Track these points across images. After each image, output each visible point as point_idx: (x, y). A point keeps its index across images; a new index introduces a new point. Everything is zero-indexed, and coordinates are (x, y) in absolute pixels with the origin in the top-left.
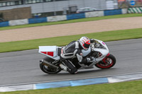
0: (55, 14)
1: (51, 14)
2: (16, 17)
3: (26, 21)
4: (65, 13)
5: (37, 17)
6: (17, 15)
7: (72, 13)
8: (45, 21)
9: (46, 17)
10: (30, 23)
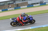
0: (36, 4)
1: (35, 4)
2: (23, 5)
3: (26, 6)
4: (39, 3)
5: (30, 5)
6: (23, 4)
7: (42, 3)
8: (33, 6)
9: (33, 5)
10: (28, 7)
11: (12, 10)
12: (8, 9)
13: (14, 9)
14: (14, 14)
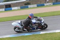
11: (50, 6)
12: (45, 4)
13: (52, 4)
14: (52, 11)
